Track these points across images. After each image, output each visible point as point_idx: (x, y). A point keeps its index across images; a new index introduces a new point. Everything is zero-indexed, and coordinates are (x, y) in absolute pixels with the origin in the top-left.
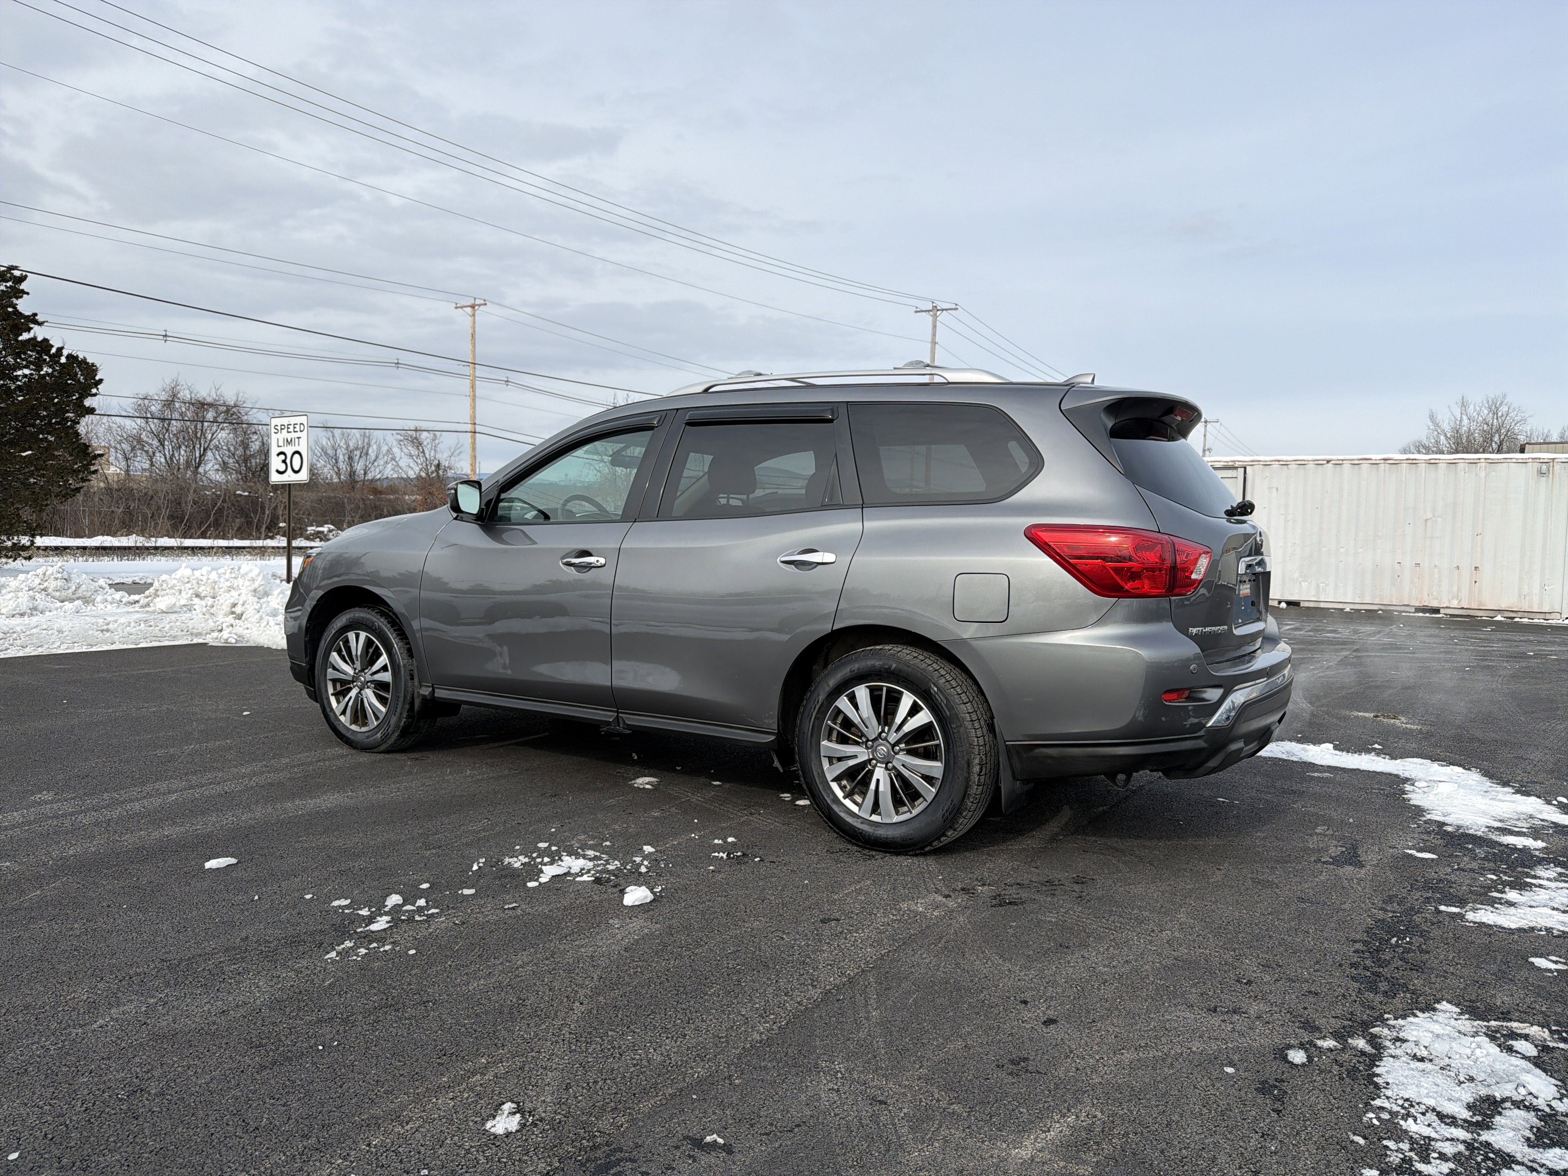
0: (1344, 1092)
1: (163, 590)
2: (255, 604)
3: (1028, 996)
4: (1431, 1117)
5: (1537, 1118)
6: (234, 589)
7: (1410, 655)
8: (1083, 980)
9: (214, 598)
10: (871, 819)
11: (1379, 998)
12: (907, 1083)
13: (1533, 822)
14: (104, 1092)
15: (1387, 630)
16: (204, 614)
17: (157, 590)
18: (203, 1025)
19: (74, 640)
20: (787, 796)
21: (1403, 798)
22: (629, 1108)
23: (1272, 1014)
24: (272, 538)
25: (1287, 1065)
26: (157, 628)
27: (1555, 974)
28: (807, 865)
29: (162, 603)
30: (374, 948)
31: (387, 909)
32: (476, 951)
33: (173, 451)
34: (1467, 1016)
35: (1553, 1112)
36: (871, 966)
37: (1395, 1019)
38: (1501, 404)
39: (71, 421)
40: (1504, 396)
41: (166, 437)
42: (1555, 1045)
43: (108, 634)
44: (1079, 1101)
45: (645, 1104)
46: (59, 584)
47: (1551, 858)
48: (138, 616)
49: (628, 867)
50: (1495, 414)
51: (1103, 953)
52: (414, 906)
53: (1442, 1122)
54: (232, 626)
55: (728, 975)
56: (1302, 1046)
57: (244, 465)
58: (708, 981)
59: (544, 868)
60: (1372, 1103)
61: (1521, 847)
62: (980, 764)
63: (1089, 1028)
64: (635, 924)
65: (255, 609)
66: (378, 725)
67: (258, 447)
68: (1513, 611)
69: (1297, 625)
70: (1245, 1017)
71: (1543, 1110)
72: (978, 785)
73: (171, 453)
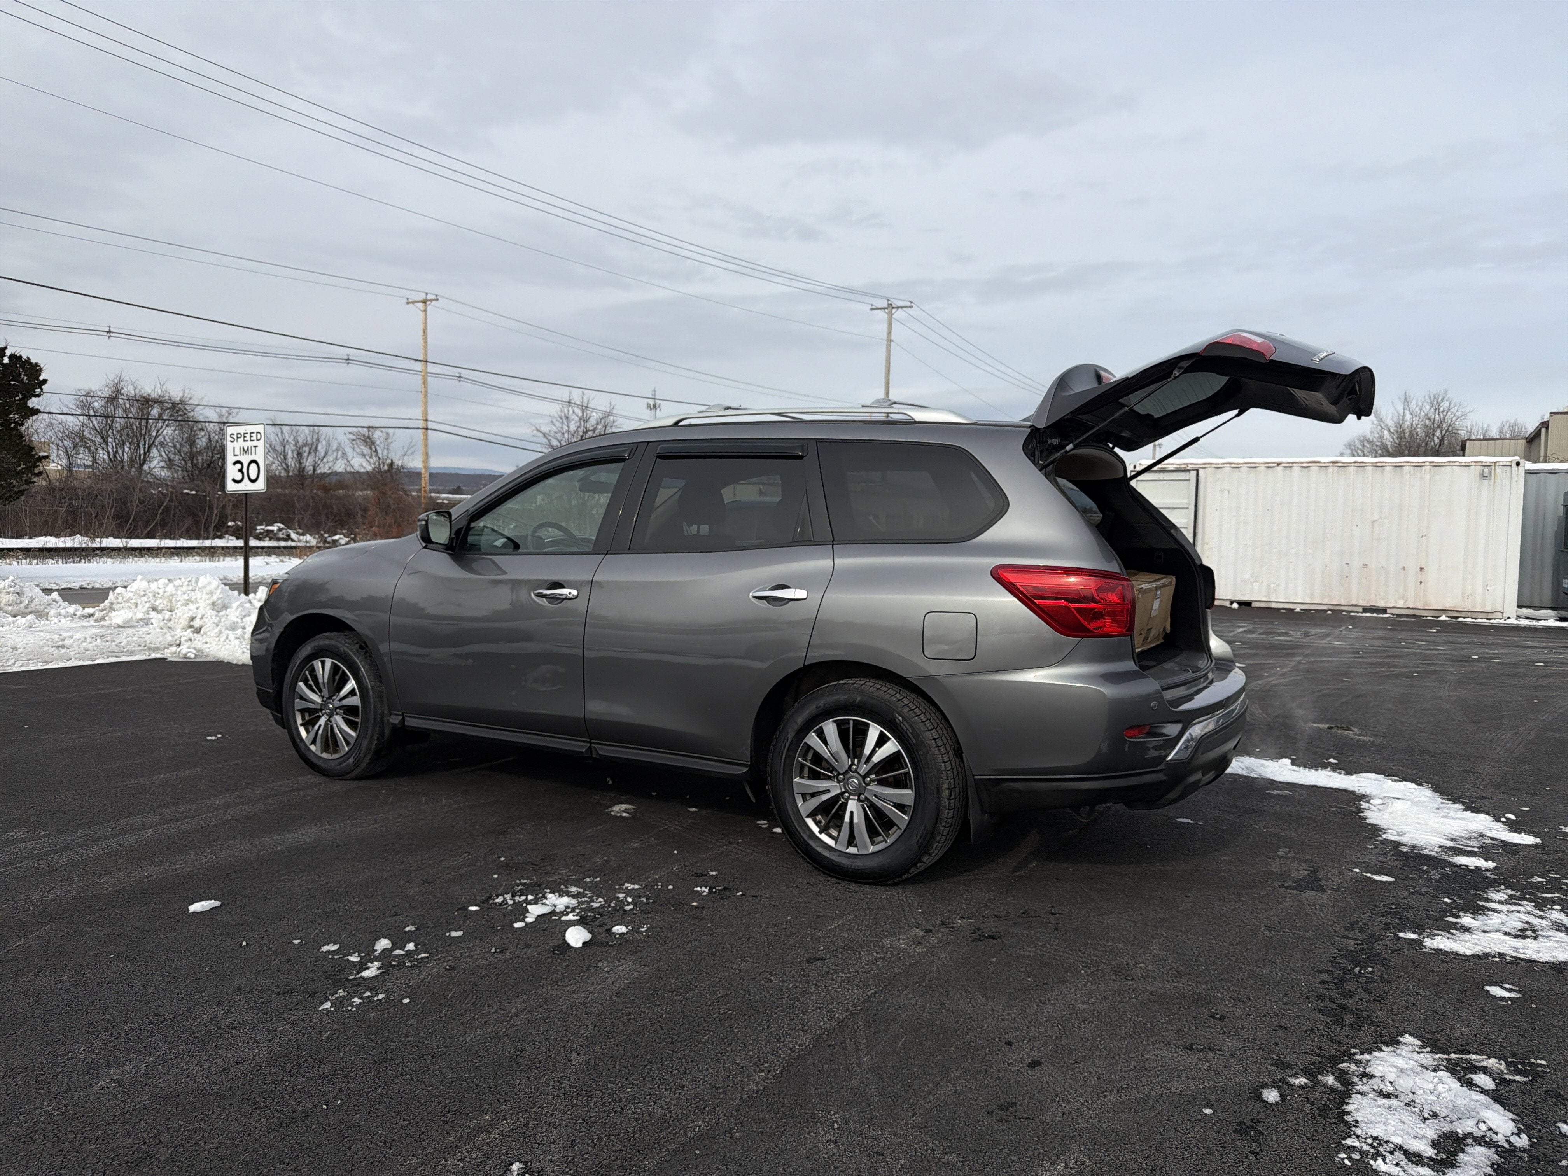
0: (1316, 1131)
1: (118, 603)
2: (214, 617)
3: (1011, 1037)
4: (1399, 1156)
5: (1497, 1155)
6: (192, 602)
7: (1360, 660)
8: (1064, 1018)
9: (171, 611)
10: (848, 851)
11: (1346, 1031)
12: (901, 1132)
13: (1483, 841)
14: (113, 1160)
15: (1337, 632)
16: (161, 629)
17: (112, 604)
18: (205, 1085)
19: (29, 657)
20: (763, 823)
21: (1360, 816)
22: (635, 1166)
23: (1245, 1051)
24: (221, 537)
25: (1262, 1105)
26: (113, 644)
27: (1510, 1003)
28: (789, 898)
29: (118, 617)
30: (368, 997)
31: (376, 954)
32: (469, 999)
33: (117, 448)
34: (1428, 1049)
35: (1512, 1148)
36: (859, 1008)
37: (1361, 1054)
38: (1442, 400)
39: (15, 422)
40: (1446, 392)
41: (110, 433)
42: (1511, 1077)
43: (63, 651)
44: (1067, 1147)
45: (650, 1160)
46: (11, 598)
47: (1502, 879)
48: (94, 631)
49: (613, 905)
50: (1437, 409)
51: (1082, 989)
52: (403, 950)
53: (1409, 1161)
54: (190, 640)
55: (720, 1020)
56: (1274, 1085)
57: (190, 462)
58: (701, 1027)
59: (529, 907)
60: (1344, 1142)
61: (1473, 868)
62: (949, 789)
63: (1073, 1070)
64: (624, 966)
65: (214, 623)
66: (350, 750)
67: (204, 444)
68: (1457, 611)
69: (1251, 627)
70: (1220, 1055)
71: (1503, 1146)
72: (949, 809)
73: (115, 450)
